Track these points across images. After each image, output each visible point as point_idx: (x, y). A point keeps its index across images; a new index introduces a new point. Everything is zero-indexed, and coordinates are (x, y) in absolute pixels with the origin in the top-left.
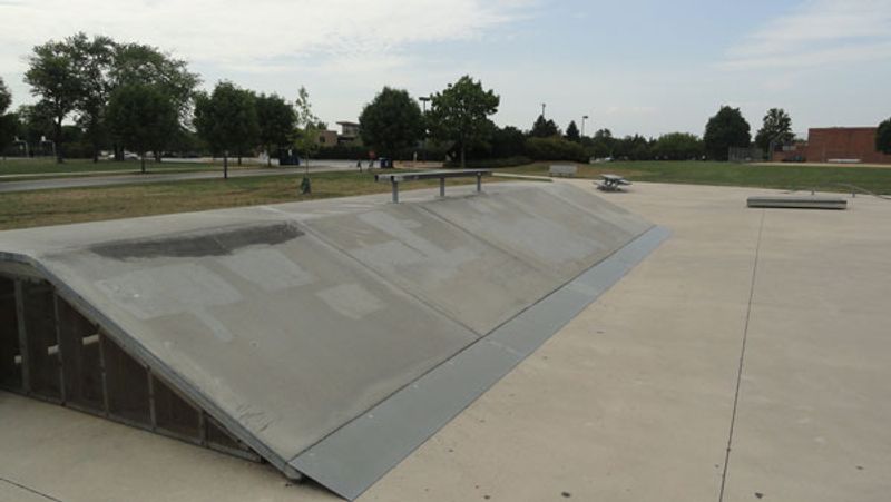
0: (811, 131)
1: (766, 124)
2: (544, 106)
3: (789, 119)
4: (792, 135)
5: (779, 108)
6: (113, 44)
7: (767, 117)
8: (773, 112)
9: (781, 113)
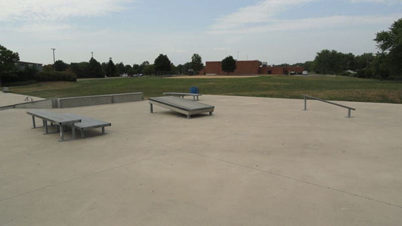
0: (207, 62)
7: (193, 57)
8: (195, 55)
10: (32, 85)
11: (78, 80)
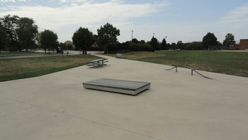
0: (241, 40)
1: (226, 38)
2: (154, 34)
3: (234, 37)
4: (235, 42)
5: (230, 33)
6: (19, 18)
7: (226, 36)
8: (229, 34)
9: (231, 35)
10: (127, 53)
11: (155, 51)
